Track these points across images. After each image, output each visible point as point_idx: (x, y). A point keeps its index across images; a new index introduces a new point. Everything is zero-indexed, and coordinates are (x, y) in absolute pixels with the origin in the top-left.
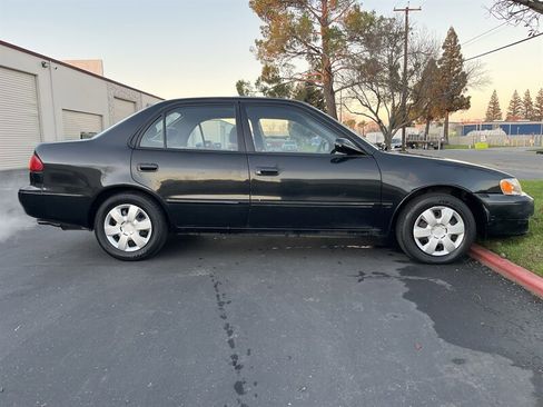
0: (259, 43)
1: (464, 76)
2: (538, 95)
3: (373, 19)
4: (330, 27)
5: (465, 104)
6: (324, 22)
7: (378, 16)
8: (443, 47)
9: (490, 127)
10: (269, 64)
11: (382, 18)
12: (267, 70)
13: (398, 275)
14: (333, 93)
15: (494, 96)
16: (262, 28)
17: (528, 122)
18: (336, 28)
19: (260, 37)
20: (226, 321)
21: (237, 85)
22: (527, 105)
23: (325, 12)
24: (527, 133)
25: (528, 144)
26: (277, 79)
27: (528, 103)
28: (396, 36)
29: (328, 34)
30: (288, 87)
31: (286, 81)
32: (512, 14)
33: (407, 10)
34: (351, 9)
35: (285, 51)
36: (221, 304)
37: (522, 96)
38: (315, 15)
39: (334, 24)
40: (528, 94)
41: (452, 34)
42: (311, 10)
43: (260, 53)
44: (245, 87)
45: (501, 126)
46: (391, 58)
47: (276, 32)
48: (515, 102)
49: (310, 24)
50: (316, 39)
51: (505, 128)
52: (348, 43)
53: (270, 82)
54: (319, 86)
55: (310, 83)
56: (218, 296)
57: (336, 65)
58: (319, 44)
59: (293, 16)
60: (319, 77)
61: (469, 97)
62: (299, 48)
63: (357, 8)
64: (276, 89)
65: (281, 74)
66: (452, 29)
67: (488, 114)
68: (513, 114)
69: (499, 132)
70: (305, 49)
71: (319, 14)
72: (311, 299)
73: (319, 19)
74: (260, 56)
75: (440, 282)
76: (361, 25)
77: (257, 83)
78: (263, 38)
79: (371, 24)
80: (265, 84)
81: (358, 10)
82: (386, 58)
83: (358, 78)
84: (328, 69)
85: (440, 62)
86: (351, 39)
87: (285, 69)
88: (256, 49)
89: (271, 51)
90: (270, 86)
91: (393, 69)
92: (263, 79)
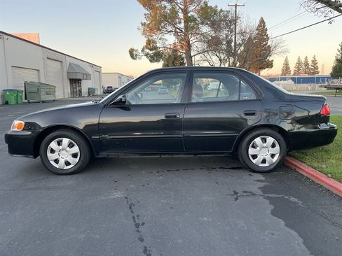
0: (144, 24)
1: (269, 47)
2: (312, 59)
3: (216, 11)
4: (189, 15)
5: (270, 65)
6: (185, 12)
7: (219, 9)
8: (257, 30)
9: (285, 79)
10: (150, 38)
11: (221, 11)
12: (149, 42)
13: (261, 193)
14: (191, 57)
15: (286, 60)
16: (145, 14)
17: (307, 76)
18: (193, 16)
19: (144, 21)
20: (144, 244)
21: (130, 51)
22: (306, 65)
23: (185, 6)
24: (307, 83)
25: (307, 89)
26: (156, 48)
27: (306, 64)
28: (230, 22)
29: (188, 20)
30: (163, 53)
31: (161, 49)
32: (317, 9)
33: (236, 6)
34: (202, 4)
35: (160, 30)
36: (137, 226)
37: (303, 60)
38: (180, 7)
39: (191, 13)
40: (306, 58)
41: (262, 22)
42: (177, 4)
43: (144, 31)
44: (135, 53)
45: (291, 78)
46: (227, 36)
47: (154, 17)
48: (299, 63)
49: (177, 13)
50: (180, 23)
51: (294, 79)
52: (200, 26)
53: (151, 50)
54: (182, 53)
55: (175, 51)
56: (134, 217)
57: (193, 39)
58: (182, 25)
59: (165, 7)
60: (182, 47)
61: (272, 61)
62: (170, 28)
63: (206, 4)
64: (155, 54)
65: (158, 45)
66: (262, 18)
67: (283, 71)
68: (298, 71)
69: (291, 82)
70: (173, 29)
71: (182, 7)
72: (205, 219)
73: (182, 10)
74: (144, 33)
75: (292, 199)
76: (208, 14)
77: (143, 50)
78: (146, 21)
79: (215, 14)
80: (148, 51)
81: (206, 5)
82: (224, 36)
83: (207, 48)
84: (188, 42)
85: (255, 39)
86: (202, 23)
87: (161, 41)
88: (142, 28)
89: (151, 30)
90: (151, 52)
91: (229, 42)
92: (146, 47)
